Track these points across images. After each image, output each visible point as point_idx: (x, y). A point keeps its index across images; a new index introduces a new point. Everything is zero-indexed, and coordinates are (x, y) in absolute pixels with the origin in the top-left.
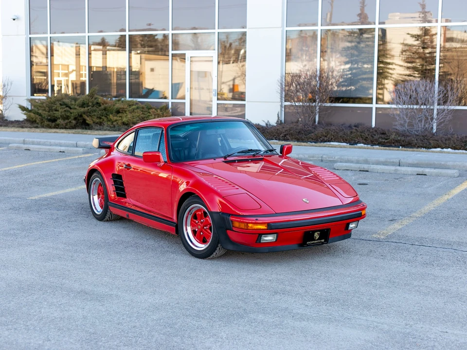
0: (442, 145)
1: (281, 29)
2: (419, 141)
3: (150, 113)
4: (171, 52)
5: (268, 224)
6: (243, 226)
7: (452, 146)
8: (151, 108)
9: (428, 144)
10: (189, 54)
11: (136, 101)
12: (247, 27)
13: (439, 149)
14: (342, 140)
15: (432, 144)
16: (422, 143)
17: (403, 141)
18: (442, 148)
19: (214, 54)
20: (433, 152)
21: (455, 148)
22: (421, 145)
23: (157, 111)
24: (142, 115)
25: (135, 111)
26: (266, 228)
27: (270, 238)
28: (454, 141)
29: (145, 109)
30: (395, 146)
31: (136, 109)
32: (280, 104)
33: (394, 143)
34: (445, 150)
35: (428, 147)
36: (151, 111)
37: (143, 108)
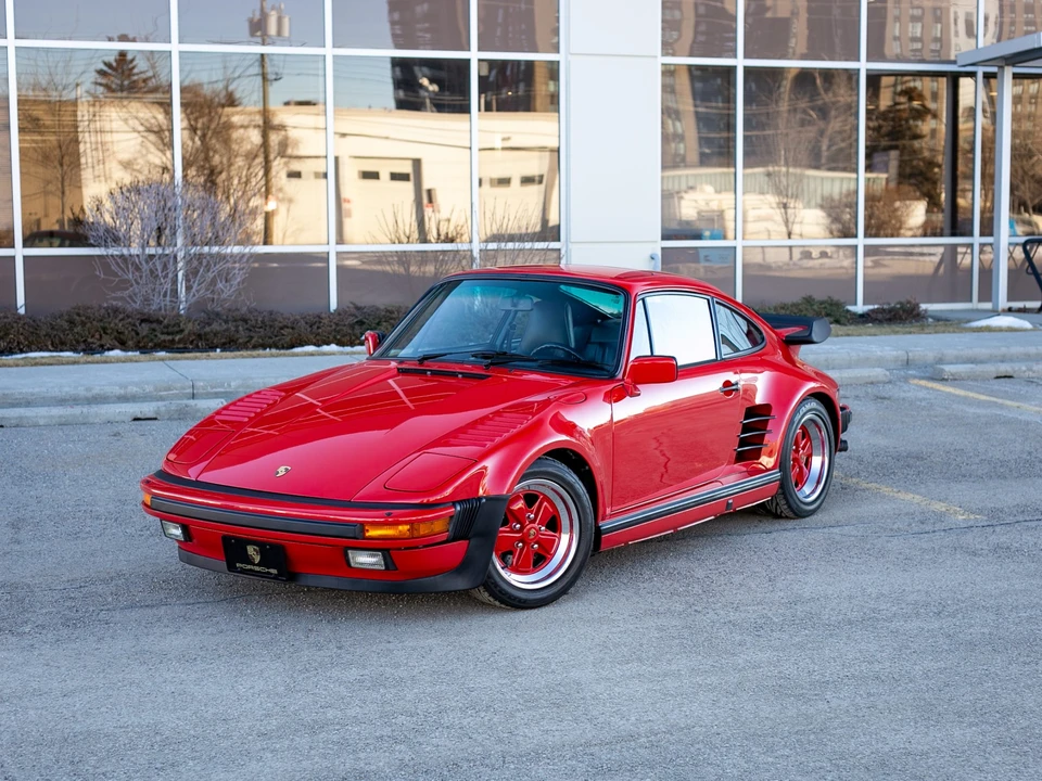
7: (335, 337)
9: (275, 338)
13: (311, 348)
14: (49, 343)
15: (288, 338)
18: (319, 346)
20: (297, 355)
28: (331, 327)
30: (197, 349)
33: (192, 342)
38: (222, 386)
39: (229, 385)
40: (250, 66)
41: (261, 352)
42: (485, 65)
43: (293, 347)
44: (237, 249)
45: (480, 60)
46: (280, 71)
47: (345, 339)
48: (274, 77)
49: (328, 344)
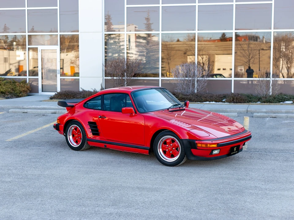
0: (209, 100)
1: (102, 33)
2: (196, 98)
3: (16, 85)
4: (27, 47)
5: (218, 144)
6: (204, 146)
8: (17, 82)
9: (201, 100)
10: (40, 48)
11: (4, 78)
12: (79, 31)
15: (203, 100)
16: (197, 99)
17: (187, 98)
19: (58, 48)
21: (216, 102)
22: (197, 100)
23: (20, 84)
24: (12, 87)
25: (6, 84)
26: (216, 146)
27: (216, 152)
28: (215, 97)
29: (12, 83)
31: (6, 83)
32: (102, 78)
34: (211, 102)
35: (201, 101)
36: (16, 84)
37: (10, 82)
42: (276, 33)
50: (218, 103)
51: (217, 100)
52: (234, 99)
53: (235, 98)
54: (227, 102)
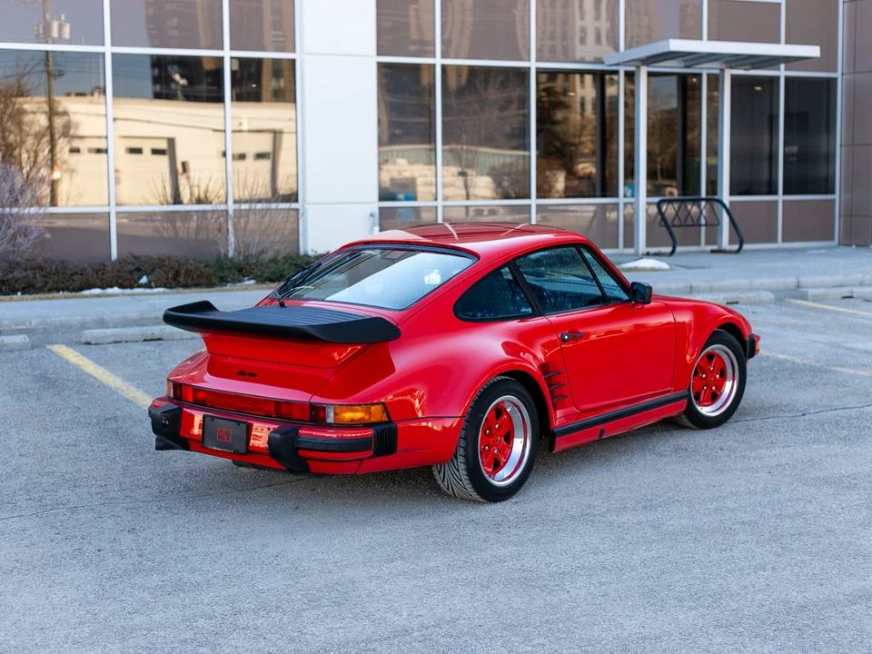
0: (97, 281)
7: (117, 282)
9: (68, 283)
13: (97, 291)
15: (77, 282)
18: (104, 289)
20: (85, 296)
22: (54, 285)
28: (113, 273)
30: (2, 293)
35: (71, 288)
38: (24, 323)
39: (30, 323)
40: (36, 65)
41: (55, 294)
42: (236, 63)
43: (81, 289)
44: (33, 210)
45: (232, 58)
46: (63, 68)
47: (125, 283)
48: (57, 73)
49: (112, 287)
50: (128, 291)
51: (124, 280)
52: (177, 274)
53: (183, 271)
54: (157, 287)
